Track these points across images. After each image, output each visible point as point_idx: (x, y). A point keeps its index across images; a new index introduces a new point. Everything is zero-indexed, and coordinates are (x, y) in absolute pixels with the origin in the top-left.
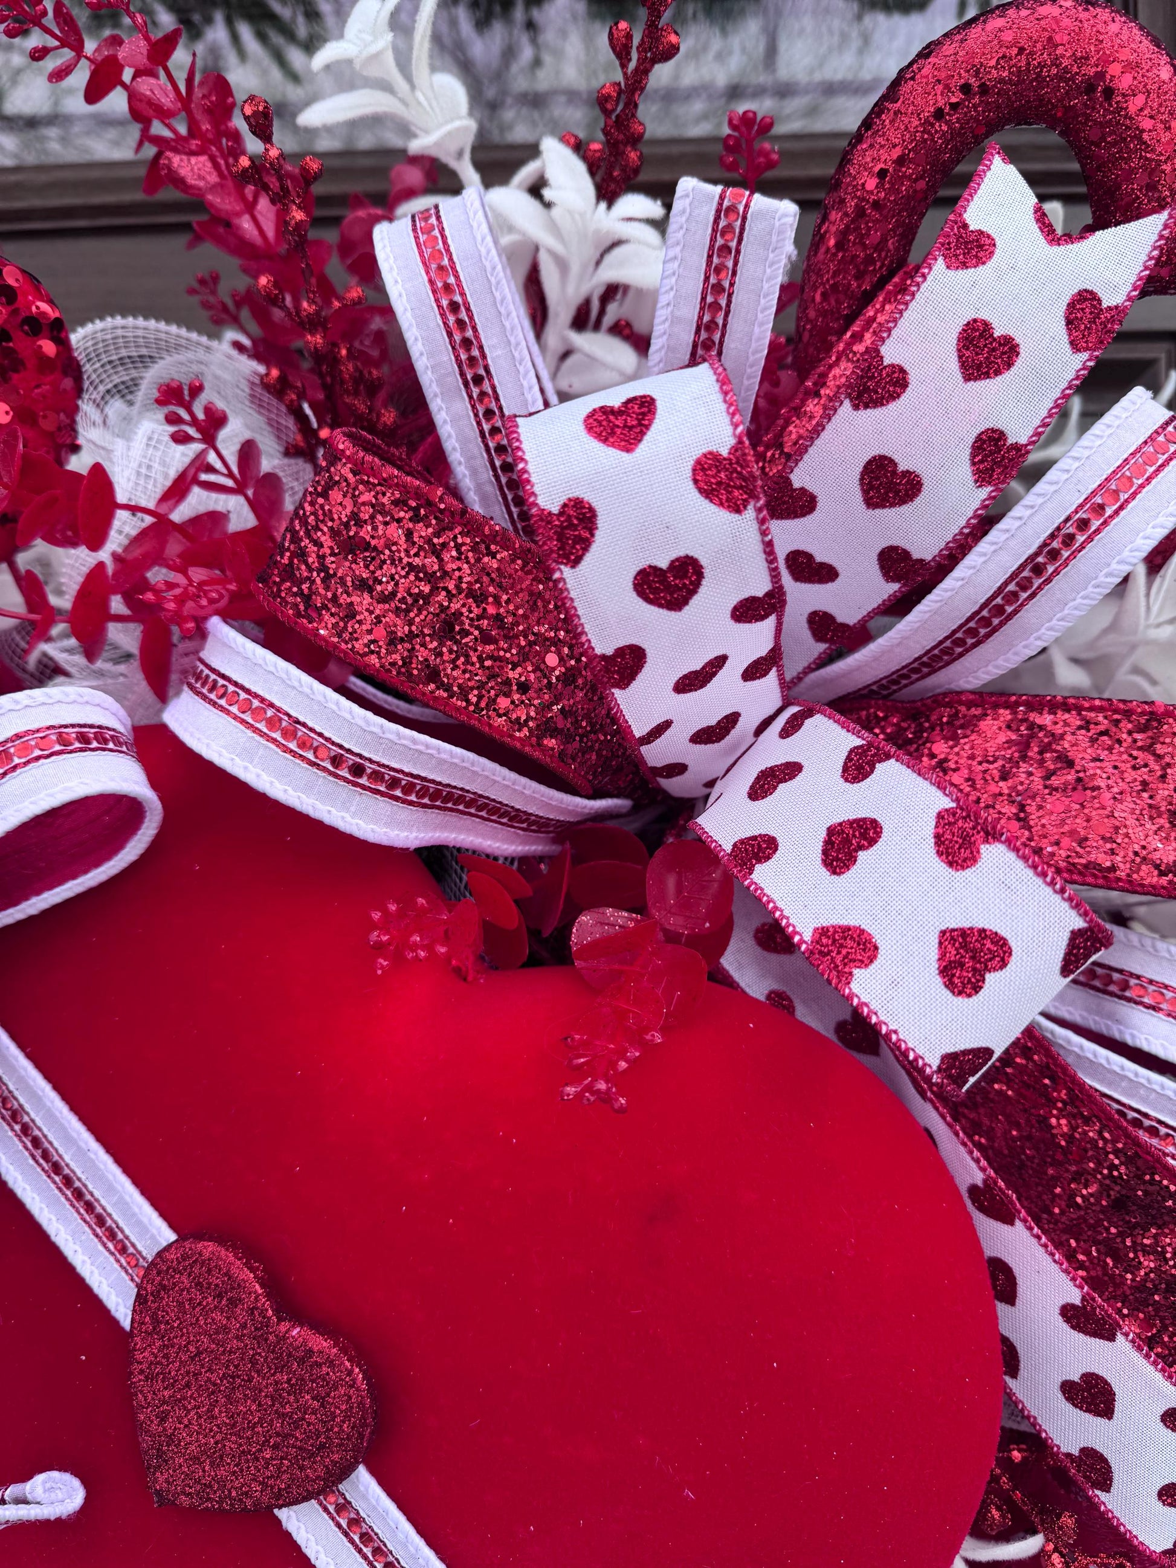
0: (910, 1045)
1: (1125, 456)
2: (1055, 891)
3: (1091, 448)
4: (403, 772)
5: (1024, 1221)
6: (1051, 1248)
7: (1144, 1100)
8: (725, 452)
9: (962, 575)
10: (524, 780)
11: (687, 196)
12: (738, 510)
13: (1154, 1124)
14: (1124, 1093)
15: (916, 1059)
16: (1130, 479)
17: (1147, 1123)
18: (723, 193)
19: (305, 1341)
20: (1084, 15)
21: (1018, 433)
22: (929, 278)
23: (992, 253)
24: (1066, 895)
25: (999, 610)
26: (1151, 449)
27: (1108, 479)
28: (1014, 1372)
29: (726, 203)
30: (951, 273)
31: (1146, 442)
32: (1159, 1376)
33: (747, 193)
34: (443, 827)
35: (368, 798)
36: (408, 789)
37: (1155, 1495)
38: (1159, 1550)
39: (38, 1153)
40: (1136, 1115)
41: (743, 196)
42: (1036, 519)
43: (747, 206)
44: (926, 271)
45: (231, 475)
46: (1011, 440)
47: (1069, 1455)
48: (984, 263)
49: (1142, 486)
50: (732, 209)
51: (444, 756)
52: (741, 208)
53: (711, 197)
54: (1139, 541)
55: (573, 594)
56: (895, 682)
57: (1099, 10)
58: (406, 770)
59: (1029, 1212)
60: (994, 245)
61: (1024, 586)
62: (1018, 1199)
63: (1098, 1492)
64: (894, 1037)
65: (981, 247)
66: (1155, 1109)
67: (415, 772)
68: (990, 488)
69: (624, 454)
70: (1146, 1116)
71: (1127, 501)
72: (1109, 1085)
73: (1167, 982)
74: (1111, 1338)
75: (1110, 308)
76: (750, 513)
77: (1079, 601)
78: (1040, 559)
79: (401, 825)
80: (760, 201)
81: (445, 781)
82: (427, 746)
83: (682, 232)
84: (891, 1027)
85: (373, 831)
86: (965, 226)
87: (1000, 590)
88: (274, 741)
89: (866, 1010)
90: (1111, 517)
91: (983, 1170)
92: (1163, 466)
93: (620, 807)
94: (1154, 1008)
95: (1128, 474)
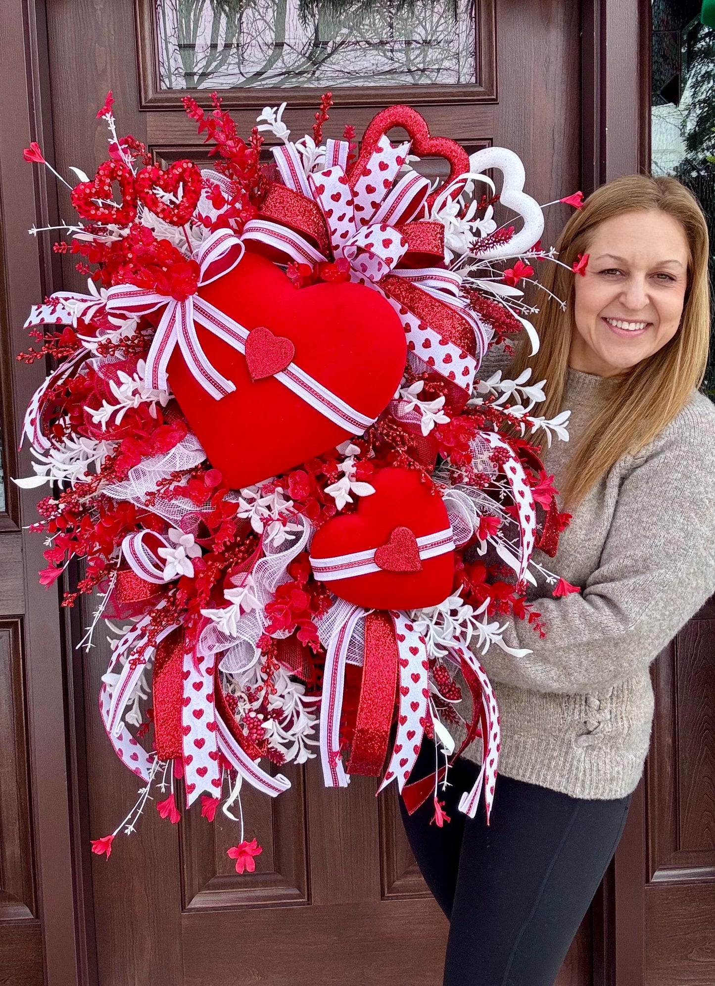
28: (414, 349)
32: (436, 333)
38: (446, 376)
46: (390, 181)
59: (409, 311)
74: (426, 329)
91: (400, 306)
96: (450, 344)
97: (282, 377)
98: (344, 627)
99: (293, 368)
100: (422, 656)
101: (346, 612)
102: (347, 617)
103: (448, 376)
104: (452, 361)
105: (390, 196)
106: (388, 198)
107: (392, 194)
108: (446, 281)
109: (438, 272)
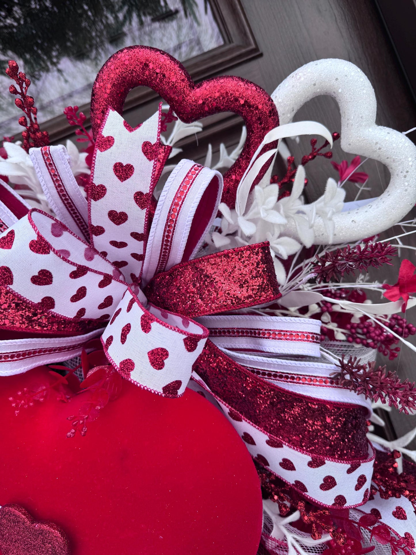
0: (151, 389)
1: (180, 184)
2: (173, 330)
3: (169, 186)
4: (8, 353)
5: (244, 419)
6: (254, 425)
7: (274, 368)
8: (36, 239)
9: (152, 235)
11: (32, 154)
12: (49, 253)
13: (281, 374)
14: (267, 367)
15: (154, 392)
16: (183, 191)
17: (278, 374)
18: (41, 149)
19: (40, 528)
20: (131, 53)
21: (146, 190)
22: (97, 157)
23: (114, 142)
24: (176, 330)
25: (167, 241)
26: (188, 179)
27: (177, 194)
29: (43, 152)
30: (103, 153)
31: (185, 178)
32: (300, 453)
33: (48, 147)
36: (12, 357)
37: (319, 488)
38: (331, 504)
40: (274, 373)
41: (47, 148)
42: (162, 213)
43: (49, 151)
44: (95, 155)
46: (145, 193)
47: (293, 485)
48: (112, 146)
49: (187, 192)
50: (46, 153)
51: (19, 344)
52: (48, 152)
53: (38, 152)
54: (191, 209)
57: (135, 50)
58: (9, 352)
60: (114, 139)
61: (169, 231)
62: (240, 413)
63: (305, 493)
64: (146, 388)
65: (109, 141)
66: (278, 369)
67: (12, 351)
68: (146, 208)
69: (9, 250)
70: (277, 372)
71: (184, 198)
73: (270, 329)
74: (281, 446)
75: (154, 145)
78: (169, 224)
79: (15, 368)
80: (52, 148)
81: (25, 350)
82: (11, 343)
83: (37, 164)
84: (144, 386)
85: (6, 373)
86: (103, 137)
87: (164, 236)
89: (136, 383)
90: (181, 205)
91: (228, 407)
92: (192, 184)
94: (269, 338)
95: (182, 190)
103: (334, 505)
104: (335, 484)
105: (154, 221)
106: (153, 225)
107: (155, 217)
108: (295, 340)
109: (276, 323)
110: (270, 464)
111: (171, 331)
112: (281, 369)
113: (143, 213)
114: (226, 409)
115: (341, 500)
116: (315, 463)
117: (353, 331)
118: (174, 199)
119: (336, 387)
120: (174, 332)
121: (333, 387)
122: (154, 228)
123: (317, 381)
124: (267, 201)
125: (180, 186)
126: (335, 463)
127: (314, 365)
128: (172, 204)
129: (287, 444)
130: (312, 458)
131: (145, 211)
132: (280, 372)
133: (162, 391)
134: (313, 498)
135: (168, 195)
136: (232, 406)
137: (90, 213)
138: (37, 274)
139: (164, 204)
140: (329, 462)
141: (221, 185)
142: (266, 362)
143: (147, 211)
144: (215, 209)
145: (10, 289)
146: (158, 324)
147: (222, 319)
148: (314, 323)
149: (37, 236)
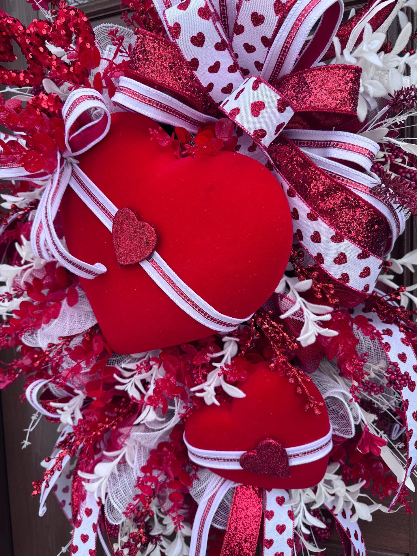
5: (297, 195)
6: (303, 200)
8: (204, 7)
10: (185, 105)
12: (208, 20)
25: (286, 47)
27: (306, 7)
28: (302, 240)
32: (328, 227)
34: (168, 118)
35: (149, 107)
36: (157, 105)
38: (337, 278)
39: (94, 200)
45: (126, 53)
47: (315, 257)
55: (179, 45)
56: (274, 76)
59: (298, 193)
61: (290, 38)
63: (322, 265)
66: (335, 171)
67: (158, 101)
68: (280, 15)
70: (332, 173)
72: (324, 166)
74: (317, 220)
76: (211, 20)
77: (302, 40)
78: (292, 31)
79: (156, 114)
88: (130, 96)
91: (289, 185)
93: (215, 120)
96: (346, 242)
97: (147, 266)
98: (213, 496)
99: (157, 257)
100: (289, 534)
101: (215, 484)
102: (217, 488)
103: (339, 279)
104: (346, 262)
105: (282, 27)
106: (280, 31)
107: (285, 24)
108: (355, 152)
109: (345, 137)
110: (304, 238)
111: (272, 90)
112: (336, 171)
113: (276, 19)
114: (286, 186)
115: (345, 277)
116: (337, 239)
117: (404, 174)
118: (303, 11)
119: (372, 196)
120: (274, 92)
121: (370, 195)
122: (280, 33)
123: (360, 187)
124: (372, 42)
125: (310, 2)
126: (351, 243)
127: (362, 175)
128: (299, 15)
129: (321, 218)
130: (336, 233)
131: (278, 17)
132: (335, 173)
133: (252, 133)
134: (326, 269)
135: (299, 7)
136: (292, 184)
137: (237, 18)
138: (196, 35)
139: (294, 14)
140: (347, 241)
141: (341, 17)
142: (328, 163)
143: (280, 18)
144: (330, 41)
145: (175, 42)
146: (265, 84)
147: (306, 132)
148: (374, 145)
149: (205, 4)
